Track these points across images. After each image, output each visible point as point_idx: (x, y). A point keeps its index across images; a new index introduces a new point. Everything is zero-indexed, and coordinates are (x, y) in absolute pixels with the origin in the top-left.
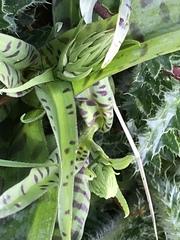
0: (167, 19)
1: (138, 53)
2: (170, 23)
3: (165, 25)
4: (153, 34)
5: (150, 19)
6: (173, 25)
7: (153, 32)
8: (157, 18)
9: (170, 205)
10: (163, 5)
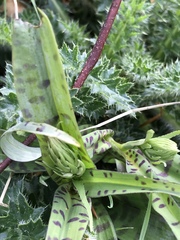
0: (42, 99)
1: (68, 121)
2: (46, 96)
3: (47, 100)
4: (53, 108)
5: (41, 112)
6: (47, 94)
7: (52, 109)
8: (41, 106)
9: (163, 90)
10: (31, 101)
